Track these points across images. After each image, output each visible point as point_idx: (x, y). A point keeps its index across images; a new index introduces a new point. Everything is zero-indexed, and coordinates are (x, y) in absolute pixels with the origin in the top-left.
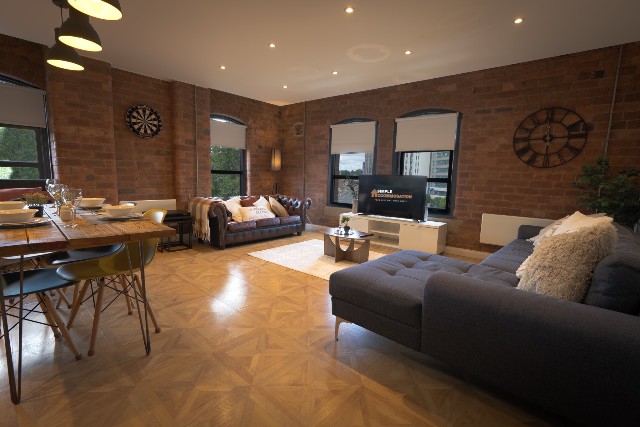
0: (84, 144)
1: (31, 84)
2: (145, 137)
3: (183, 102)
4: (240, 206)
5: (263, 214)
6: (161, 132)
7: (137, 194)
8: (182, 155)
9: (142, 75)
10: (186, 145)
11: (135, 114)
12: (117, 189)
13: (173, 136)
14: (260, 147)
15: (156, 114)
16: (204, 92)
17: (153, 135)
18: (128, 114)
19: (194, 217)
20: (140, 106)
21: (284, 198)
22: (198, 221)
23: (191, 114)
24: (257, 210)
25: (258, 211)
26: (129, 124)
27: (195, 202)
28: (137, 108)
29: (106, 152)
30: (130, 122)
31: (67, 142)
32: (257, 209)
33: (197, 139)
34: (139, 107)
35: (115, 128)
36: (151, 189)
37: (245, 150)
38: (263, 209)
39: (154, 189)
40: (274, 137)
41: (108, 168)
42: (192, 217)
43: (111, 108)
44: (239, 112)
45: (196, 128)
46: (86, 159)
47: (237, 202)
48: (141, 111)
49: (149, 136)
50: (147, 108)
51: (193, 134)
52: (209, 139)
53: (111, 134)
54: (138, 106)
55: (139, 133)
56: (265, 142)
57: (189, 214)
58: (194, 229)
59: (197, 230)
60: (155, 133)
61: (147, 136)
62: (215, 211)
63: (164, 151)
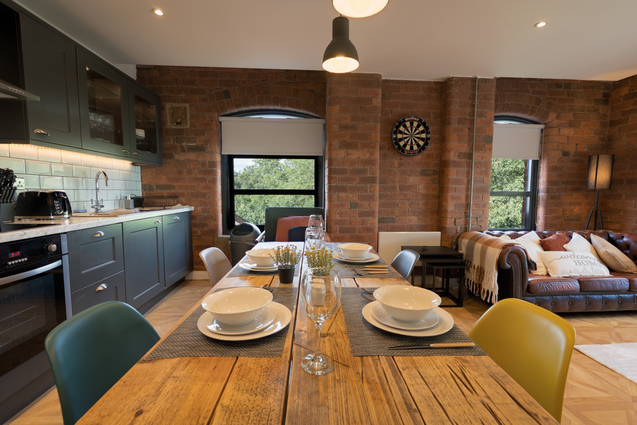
0: (351, 168)
1: (315, 115)
2: (411, 154)
3: (459, 103)
4: (540, 249)
5: (588, 268)
6: (428, 147)
7: (397, 224)
8: (453, 173)
9: (413, 80)
10: (458, 160)
11: (402, 129)
12: (377, 218)
13: (443, 149)
14: (566, 154)
15: (424, 124)
16: (488, 84)
17: (420, 152)
18: (395, 129)
19: (468, 262)
20: (408, 117)
21: (623, 237)
22: (476, 268)
23: (468, 117)
24: (575, 259)
25: (578, 261)
26: (395, 141)
27: (471, 239)
28: (404, 121)
29: (370, 176)
30: (396, 139)
31: (337, 167)
32: (576, 257)
33: (474, 150)
34: (406, 120)
35: (381, 148)
36: (412, 217)
37: (538, 161)
38: (587, 258)
39: (416, 218)
40: (593, 135)
41: (371, 194)
42: (466, 261)
43: (379, 125)
44: (533, 105)
45: (474, 135)
46: (351, 185)
47: (535, 242)
48: (408, 124)
49: (415, 153)
50: (416, 119)
51: (468, 144)
52: (490, 149)
53: (377, 155)
54: (406, 118)
55: (404, 150)
56: (574, 146)
57: (461, 255)
58: (467, 279)
59: (472, 282)
60: (421, 149)
61: (412, 154)
62: (509, 258)
63: (431, 170)
